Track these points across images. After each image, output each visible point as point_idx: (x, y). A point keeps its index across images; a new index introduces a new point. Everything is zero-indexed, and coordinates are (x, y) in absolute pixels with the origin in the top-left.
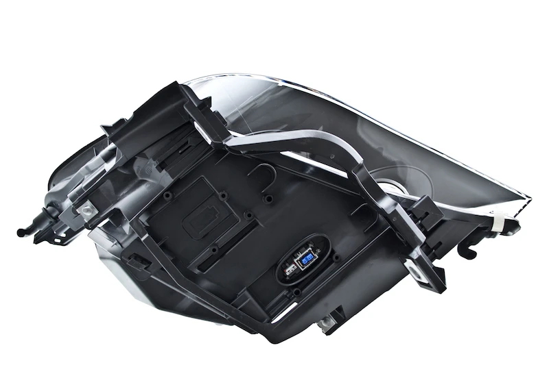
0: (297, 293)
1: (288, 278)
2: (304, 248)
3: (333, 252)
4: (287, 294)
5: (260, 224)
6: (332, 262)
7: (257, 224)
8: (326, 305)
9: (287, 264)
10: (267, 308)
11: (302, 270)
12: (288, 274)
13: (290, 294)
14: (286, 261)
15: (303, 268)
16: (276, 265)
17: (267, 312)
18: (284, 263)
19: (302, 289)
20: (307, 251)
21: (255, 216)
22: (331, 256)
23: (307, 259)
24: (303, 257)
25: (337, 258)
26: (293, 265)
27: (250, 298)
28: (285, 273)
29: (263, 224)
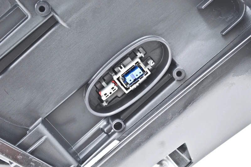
0: (118, 126)
1: (105, 104)
2: (129, 59)
3: (173, 65)
4: (105, 126)
5: (61, 22)
6: (172, 79)
7: (57, 22)
8: (162, 144)
9: (104, 84)
10: (74, 148)
11: (127, 92)
12: (104, 98)
13: (109, 126)
14: (102, 78)
15: (127, 89)
16: (87, 85)
17: (74, 155)
18: (99, 81)
19: (126, 121)
20: (133, 63)
21: (53, 10)
22: (170, 71)
23: (133, 76)
24: (128, 73)
25: (179, 74)
26: (112, 85)
27: (47, 135)
28: (100, 97)
29: (65, 22)
